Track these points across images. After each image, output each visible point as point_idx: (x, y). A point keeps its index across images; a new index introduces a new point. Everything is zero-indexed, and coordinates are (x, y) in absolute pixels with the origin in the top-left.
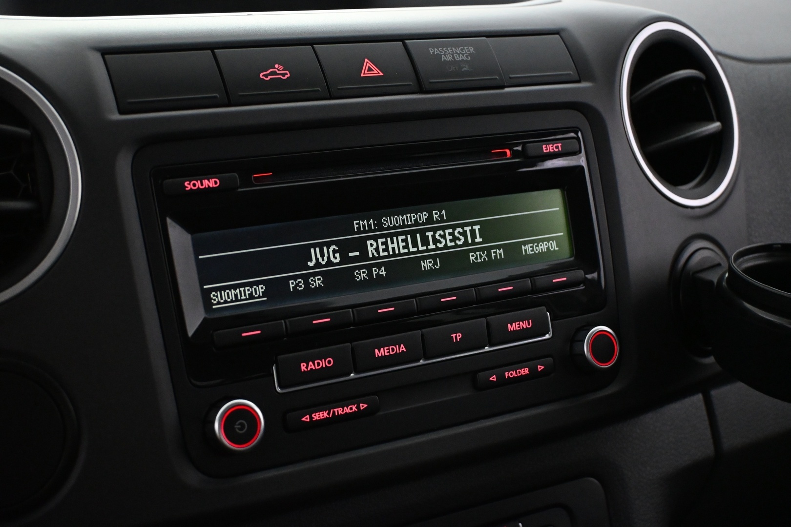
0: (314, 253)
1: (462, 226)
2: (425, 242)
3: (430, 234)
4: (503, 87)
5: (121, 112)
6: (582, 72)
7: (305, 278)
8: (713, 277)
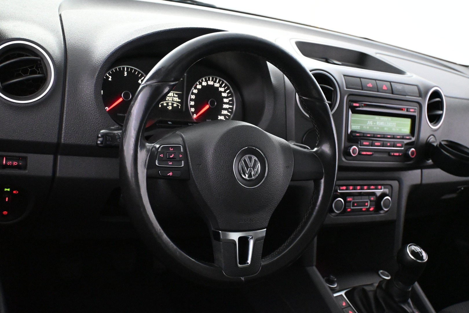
0: (369, 122)
1: (394, 122)
2: (386, 124)
3: (387, 123)
4: (406, 96)
5: (347, 88)
6: (420, 96)
7: (366, 126)
8: (435, 144)
